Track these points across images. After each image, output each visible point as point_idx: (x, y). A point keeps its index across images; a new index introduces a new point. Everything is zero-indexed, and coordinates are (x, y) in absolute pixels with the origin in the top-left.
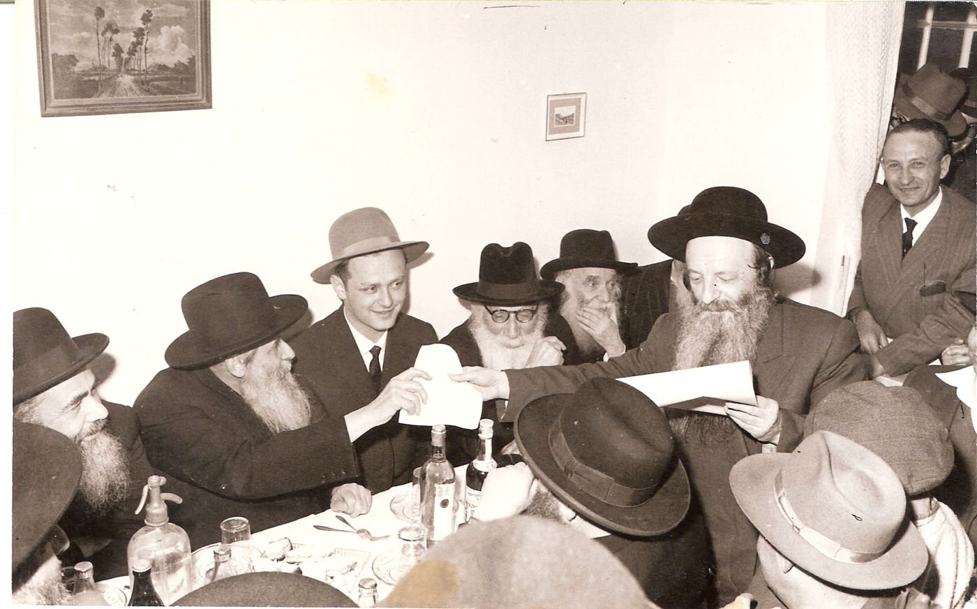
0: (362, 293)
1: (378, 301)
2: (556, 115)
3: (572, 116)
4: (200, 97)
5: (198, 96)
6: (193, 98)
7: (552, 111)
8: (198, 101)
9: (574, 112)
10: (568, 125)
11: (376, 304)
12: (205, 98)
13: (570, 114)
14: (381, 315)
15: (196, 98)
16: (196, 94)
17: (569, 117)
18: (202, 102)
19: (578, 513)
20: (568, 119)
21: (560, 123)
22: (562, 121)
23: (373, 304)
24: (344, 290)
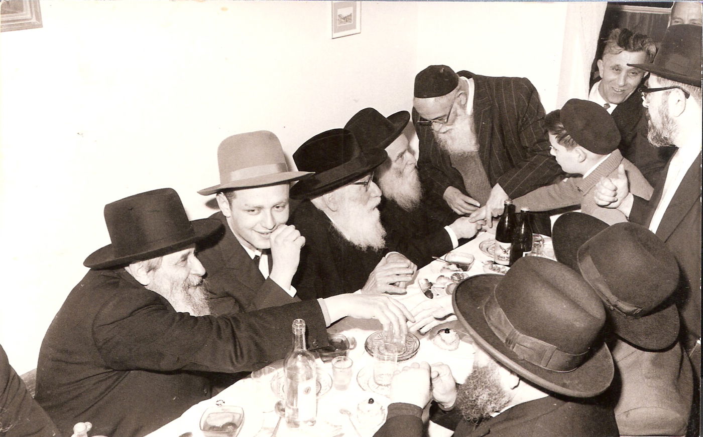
0: (246, 214)
1: (261, 222)
2: (339, 16)
3: (351, 15)
4: (29, 16)
5: (26, 14)
6: (20, 17)
7: (336, 11)
8: (28, 19)
9: (352, 12)
10: (348, 24)
11: (259, 225)
12: (34, 16)
13: (349, 14)
14: (263, 236)
15: (24, 17)
16: (24, 13)
17: (349, 16)
18: (32, 21)
19: (522, 378)
20: (347, 19)
21: (341, 22)
22: (343, 20)
23: (256, 225)
24: (229, 209)
